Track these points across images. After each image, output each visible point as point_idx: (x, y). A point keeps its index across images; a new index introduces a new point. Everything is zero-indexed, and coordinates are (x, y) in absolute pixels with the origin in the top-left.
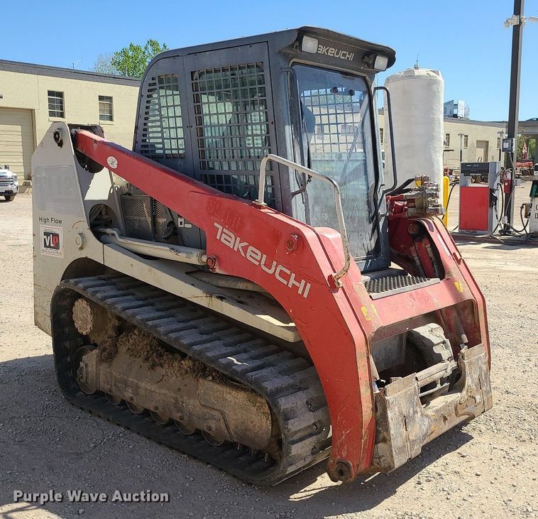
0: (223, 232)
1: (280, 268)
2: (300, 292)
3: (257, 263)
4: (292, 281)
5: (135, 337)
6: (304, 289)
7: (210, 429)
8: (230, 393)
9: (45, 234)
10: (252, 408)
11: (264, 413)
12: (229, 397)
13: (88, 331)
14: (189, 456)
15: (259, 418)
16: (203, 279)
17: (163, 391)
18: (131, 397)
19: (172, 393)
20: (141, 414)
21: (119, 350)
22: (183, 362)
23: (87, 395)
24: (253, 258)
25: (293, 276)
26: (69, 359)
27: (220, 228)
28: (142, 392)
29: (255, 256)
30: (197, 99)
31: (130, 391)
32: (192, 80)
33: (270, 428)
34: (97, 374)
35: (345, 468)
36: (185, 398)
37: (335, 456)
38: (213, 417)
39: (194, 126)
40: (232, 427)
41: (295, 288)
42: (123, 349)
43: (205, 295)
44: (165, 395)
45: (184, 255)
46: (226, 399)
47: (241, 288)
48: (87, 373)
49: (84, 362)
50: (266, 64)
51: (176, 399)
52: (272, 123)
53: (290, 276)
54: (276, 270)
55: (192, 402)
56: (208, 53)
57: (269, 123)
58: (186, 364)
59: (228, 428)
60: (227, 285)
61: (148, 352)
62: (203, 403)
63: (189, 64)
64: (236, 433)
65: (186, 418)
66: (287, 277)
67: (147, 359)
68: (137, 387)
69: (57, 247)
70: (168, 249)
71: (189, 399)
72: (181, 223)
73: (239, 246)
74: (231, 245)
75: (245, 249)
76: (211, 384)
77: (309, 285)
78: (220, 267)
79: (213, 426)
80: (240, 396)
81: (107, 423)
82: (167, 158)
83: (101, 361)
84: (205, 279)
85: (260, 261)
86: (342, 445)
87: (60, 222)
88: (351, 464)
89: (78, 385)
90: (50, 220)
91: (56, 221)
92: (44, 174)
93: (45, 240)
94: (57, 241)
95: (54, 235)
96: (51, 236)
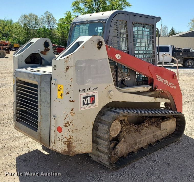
0: (158, 77)
1: (171, 83)
4: (173, 86)
6: (175, 87)
7: (163, 136)
13: (118, 133)
24: (165, 83)
33: (176, 125)
34: (123, 149)
38: (164, 132)
39: (133, 42)
41: (173, 88)
43: (154, 98)
46: (167, 124)
48: (119, 152)
49: (117, 148)
50: (154, 25)
51: (154, 135)
52: (155, 43)
62: (161, 130)
69: (93, 102)
70: (143, 87)
72: (126, 78)
74: (160, 81)
75: (163, 81)
76: (164, 122)
80: (170, 121)
85: (167, 83)
90: (88, 89)
91: (93, 89)
92: (84, 64)
93: (83, 101)
94: (93, 99)
95: (91, 97)
96: (89, 97)
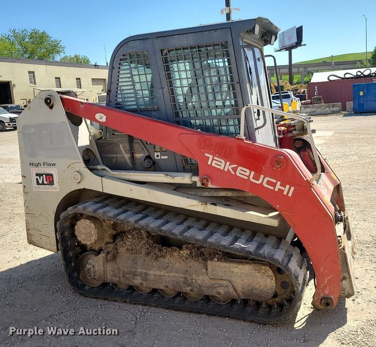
0: (213, 159)
1: (267, 179)
2: (285, 193)
3: (246, 178)
4: (278, 186)
5: (131, 240)
6: (289, 191)
7: (219, 293)
8: (237, 267)
9: (37, 175)
10: (257, 274)
11: (268, 276)
12: (235, 270)
13: (93, 241)
14: (208, 314)
15: (264, 279)
16: (189, 193)
17: (173, 274)
18: (141, 283)
19: (181, 275)
20: (150, 293)
21: (119, 251)
22: (181, 252)
23: (93, 287)
24: (242, 174)
25: (279, 183)
26: (73, 264)
27: (211, 157)
28: (151, 278)
29: (243, 173)
30: (168, 69)
31: (139, 278)
32: (162, 55)
33: (274, 285)
34: (104, 271)
35: (329, 301)
36: (194, 276)
37: (319, 294)
38: (221, 286)
39: (166, 88)
40: (239, 289)
41: (281, 191)
42: (122, 250)
43: (201, 203)
44: (174, 277)
45: (180, 178)
46: (233, 272)
47: (222, 195)
48: (94, 272)
49: (90, 264)
50: (230, 43)
51: (185, 278)
52: (238, 83)
53: (276, 184)
54: (264, 181)
55: (201, 278)
56: (176, 36)
57: (235, 83)
58: (185, 252)
59: (235, 290)
60: (210, 195)
61: (148, 248)
62: (211, 277)
63: (159, 44)
64: (242, 293)
65: (196, 290)
66: (274, 185)
67: (148, 254)
68: (146, 274)
69: (51, 183)
70: (164, 175)
71: (198, 276)
72: (158, 156)
73: (229, 167)
74: (222, 168)
75: (235, 169)
76: (219, 263)
77: (292, 188)
78: (212, 183)
79: (221, 291)
80: (245, 268)
81: (125, 304)
82: (141, 111)
83: (107, 261)
84: (191, 193)
85: (249, 176)
86: (325, 287)
87: (54, 165)
88: (333, 298)
89: (82, 281)
90: (42, 164)
91: (49, 165)
92: (33, 130)
93: (37, 179)
94: (51, 179)
95: (47, 175)
96: (44, 176)
